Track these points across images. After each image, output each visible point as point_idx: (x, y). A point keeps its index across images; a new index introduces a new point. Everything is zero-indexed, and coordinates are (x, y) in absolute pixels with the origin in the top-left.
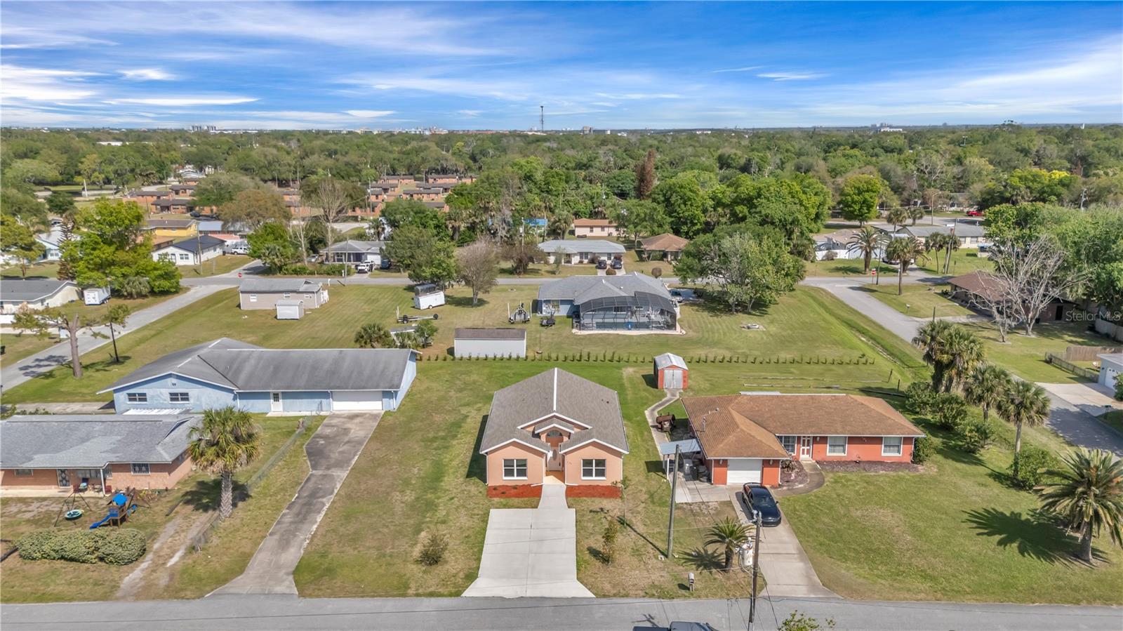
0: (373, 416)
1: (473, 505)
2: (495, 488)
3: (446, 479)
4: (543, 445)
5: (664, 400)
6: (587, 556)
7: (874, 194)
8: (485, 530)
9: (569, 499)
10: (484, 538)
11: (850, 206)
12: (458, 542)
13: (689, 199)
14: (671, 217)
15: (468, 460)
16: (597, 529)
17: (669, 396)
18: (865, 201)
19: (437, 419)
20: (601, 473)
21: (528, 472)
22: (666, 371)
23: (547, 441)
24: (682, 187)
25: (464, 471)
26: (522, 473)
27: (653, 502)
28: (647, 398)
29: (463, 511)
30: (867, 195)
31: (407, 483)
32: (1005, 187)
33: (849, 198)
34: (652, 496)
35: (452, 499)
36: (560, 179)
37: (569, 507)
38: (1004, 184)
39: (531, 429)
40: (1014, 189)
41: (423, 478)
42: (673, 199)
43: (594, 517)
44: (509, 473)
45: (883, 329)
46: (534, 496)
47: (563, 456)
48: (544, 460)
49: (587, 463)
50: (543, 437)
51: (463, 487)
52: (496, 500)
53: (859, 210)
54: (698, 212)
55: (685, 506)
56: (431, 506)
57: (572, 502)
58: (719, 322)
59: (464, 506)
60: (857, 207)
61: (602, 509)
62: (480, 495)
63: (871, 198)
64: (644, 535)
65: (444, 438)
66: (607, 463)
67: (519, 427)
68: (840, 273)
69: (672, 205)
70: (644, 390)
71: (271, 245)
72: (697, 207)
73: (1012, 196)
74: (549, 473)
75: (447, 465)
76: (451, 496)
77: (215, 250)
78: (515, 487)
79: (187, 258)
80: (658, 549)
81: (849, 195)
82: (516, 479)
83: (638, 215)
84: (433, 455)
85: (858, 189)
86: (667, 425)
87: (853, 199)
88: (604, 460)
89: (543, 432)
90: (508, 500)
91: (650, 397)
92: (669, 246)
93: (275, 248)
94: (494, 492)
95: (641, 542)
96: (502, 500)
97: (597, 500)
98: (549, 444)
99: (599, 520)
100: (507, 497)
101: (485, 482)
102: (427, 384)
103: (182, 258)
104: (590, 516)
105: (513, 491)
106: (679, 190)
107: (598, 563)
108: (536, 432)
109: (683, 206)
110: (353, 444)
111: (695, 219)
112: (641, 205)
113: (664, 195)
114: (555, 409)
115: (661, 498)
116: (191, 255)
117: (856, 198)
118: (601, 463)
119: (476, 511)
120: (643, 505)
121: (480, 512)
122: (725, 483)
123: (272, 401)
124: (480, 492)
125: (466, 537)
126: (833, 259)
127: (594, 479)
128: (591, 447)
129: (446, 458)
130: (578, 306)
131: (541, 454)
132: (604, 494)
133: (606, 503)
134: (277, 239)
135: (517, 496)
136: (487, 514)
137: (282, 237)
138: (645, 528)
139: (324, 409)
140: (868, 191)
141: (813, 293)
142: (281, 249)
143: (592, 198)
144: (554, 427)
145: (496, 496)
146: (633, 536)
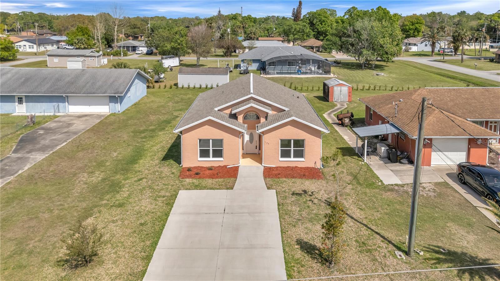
0: (99, 116)
1: (161, 186)
2: (189, 169)
3: (141, 161)
4: (239, 125)
5: (336, 108)
6: (299, 254)
7: (421, 25)
8: (167, 215)
9: (268, 179)
10: (164, 225)
11: (408, 32)
12: (128, 231)
13: (324, 21)
14: (314, 32)
15: (169, 146)
16: (304, 214)
17: (339, 106)
18: (416, 29)
19: (152, 118)
20: (299, 154)
21: (225, 153)
22: (335, 88)
23: (243, 123)
24: (319, 15)
25: (162, 154)
26: (218, 153)
27: (359, 183)
28: (323, 108)
29: (148, 193)
30: (417, 25)
31: (101, 164)
32: (491, 21)
33: (407, 27)
34: (355, 177)
35: (141, 179)
36: (251, 21)
37: (268, 188)
38: (489, 20)
39: (228, 111)
40: (496, 23)
41: (120, 160)
42: (314, 22)
43: (298, 200)
44: (204, 153)
45: (468, 75)
46: (229, 177)
47: (260, 137)
48: (240, 141)
49: (285, 143)
50: (240, 118)
51: (157, 168)
52: (188, 180)
53: (413, 33)
54: (329, 28)
55: (396, 188)
56: (115, 187)
57: (271, 183)
58: (356, 73)
59: (150, 187)
60: (412, 32)
61: (305, 192)
62: (172, 176)
63: (419, 27)
64: (365, 222)
65: (153, 130)
66: (306, 143)
67: (216, 109)
68: (417, 56)
69: (314, 25)
70: (319, 103)
71: (80, 38)
72: (328, 26)
73: (495, 26)
74: (245, 155)
75: (147, 150)
76: (139, 177)
77: (53, 45)
78: (210, 169)
79: (33, 48)
80: (390, 242)
81: (407, 25)
82: (211, 161)
83: (295, 29)
84: (138, 143)
85: (412, 22)
86: (347, 121)
87: (409, 27)
88: (303, 141)
89: (240, 113)
90: (201, 180)
91: (325, 107)
92: (314, 44)
93: (82, 39)
94: (188, 173)
95: (364, 232)
96: (195, 181)
97: (298, 181)
98: (246, 125)
99: (305, 202)
100: (200, 178)
101: (179, 163)
102: (153, 98)
103: (30, 48)
104: (294, 198)
105: (208, 172)
106: (318, 16)
107: (316, 265)
108: (233, 112)
109: (320, 25)
110: (68, 134)
111: (327, 32)
112: (297, 24)
113: (310, 20)
114: (252, 91)
115: (365, 180)
116: (35, 46)
117: (411, 27)
118: (299, 143)
119: (163, 193)
120: (350, 187)
121: (167, 194)
122: (429, 165)
123: (17, 104)
124: (173, 173)
125: (142, 224)
126: (408, 51)
127: (292, 161)
128: (289, 127)
129: (149, 144)
130: (265, 62)
131: (238, 134)
132: (304, 175)
133: (309, 185)
134: (84, 35)
135: (212, 177)
136: (174, 196)
137: (87, 33)
138: (362, 212)
139: (61, 111)
140: (417, 23)
141: (406, 63)
142: (86, 40)
143: (268, 30)
144: (252, 107)
145: (190, 177)
146: (352, 224)
